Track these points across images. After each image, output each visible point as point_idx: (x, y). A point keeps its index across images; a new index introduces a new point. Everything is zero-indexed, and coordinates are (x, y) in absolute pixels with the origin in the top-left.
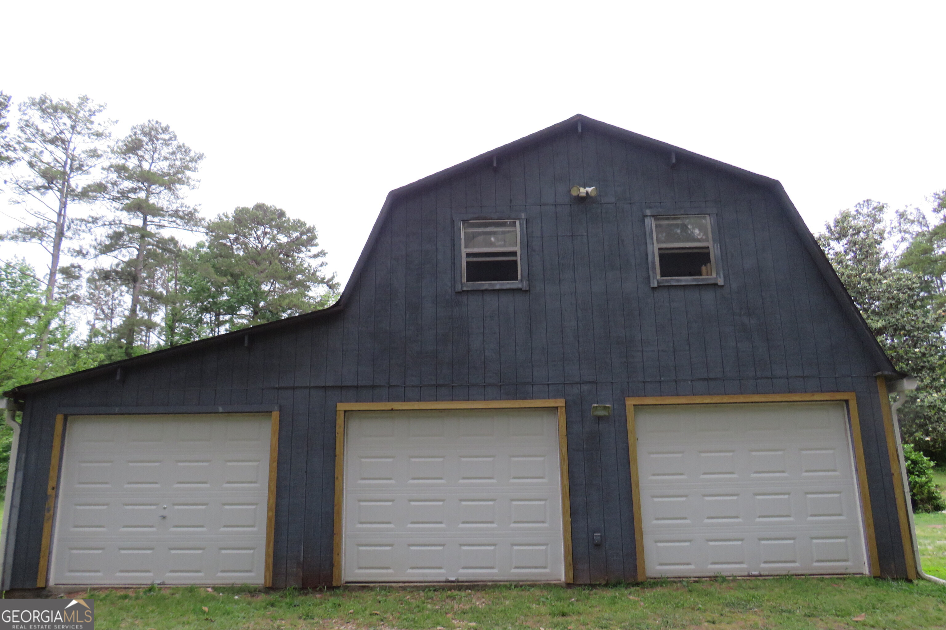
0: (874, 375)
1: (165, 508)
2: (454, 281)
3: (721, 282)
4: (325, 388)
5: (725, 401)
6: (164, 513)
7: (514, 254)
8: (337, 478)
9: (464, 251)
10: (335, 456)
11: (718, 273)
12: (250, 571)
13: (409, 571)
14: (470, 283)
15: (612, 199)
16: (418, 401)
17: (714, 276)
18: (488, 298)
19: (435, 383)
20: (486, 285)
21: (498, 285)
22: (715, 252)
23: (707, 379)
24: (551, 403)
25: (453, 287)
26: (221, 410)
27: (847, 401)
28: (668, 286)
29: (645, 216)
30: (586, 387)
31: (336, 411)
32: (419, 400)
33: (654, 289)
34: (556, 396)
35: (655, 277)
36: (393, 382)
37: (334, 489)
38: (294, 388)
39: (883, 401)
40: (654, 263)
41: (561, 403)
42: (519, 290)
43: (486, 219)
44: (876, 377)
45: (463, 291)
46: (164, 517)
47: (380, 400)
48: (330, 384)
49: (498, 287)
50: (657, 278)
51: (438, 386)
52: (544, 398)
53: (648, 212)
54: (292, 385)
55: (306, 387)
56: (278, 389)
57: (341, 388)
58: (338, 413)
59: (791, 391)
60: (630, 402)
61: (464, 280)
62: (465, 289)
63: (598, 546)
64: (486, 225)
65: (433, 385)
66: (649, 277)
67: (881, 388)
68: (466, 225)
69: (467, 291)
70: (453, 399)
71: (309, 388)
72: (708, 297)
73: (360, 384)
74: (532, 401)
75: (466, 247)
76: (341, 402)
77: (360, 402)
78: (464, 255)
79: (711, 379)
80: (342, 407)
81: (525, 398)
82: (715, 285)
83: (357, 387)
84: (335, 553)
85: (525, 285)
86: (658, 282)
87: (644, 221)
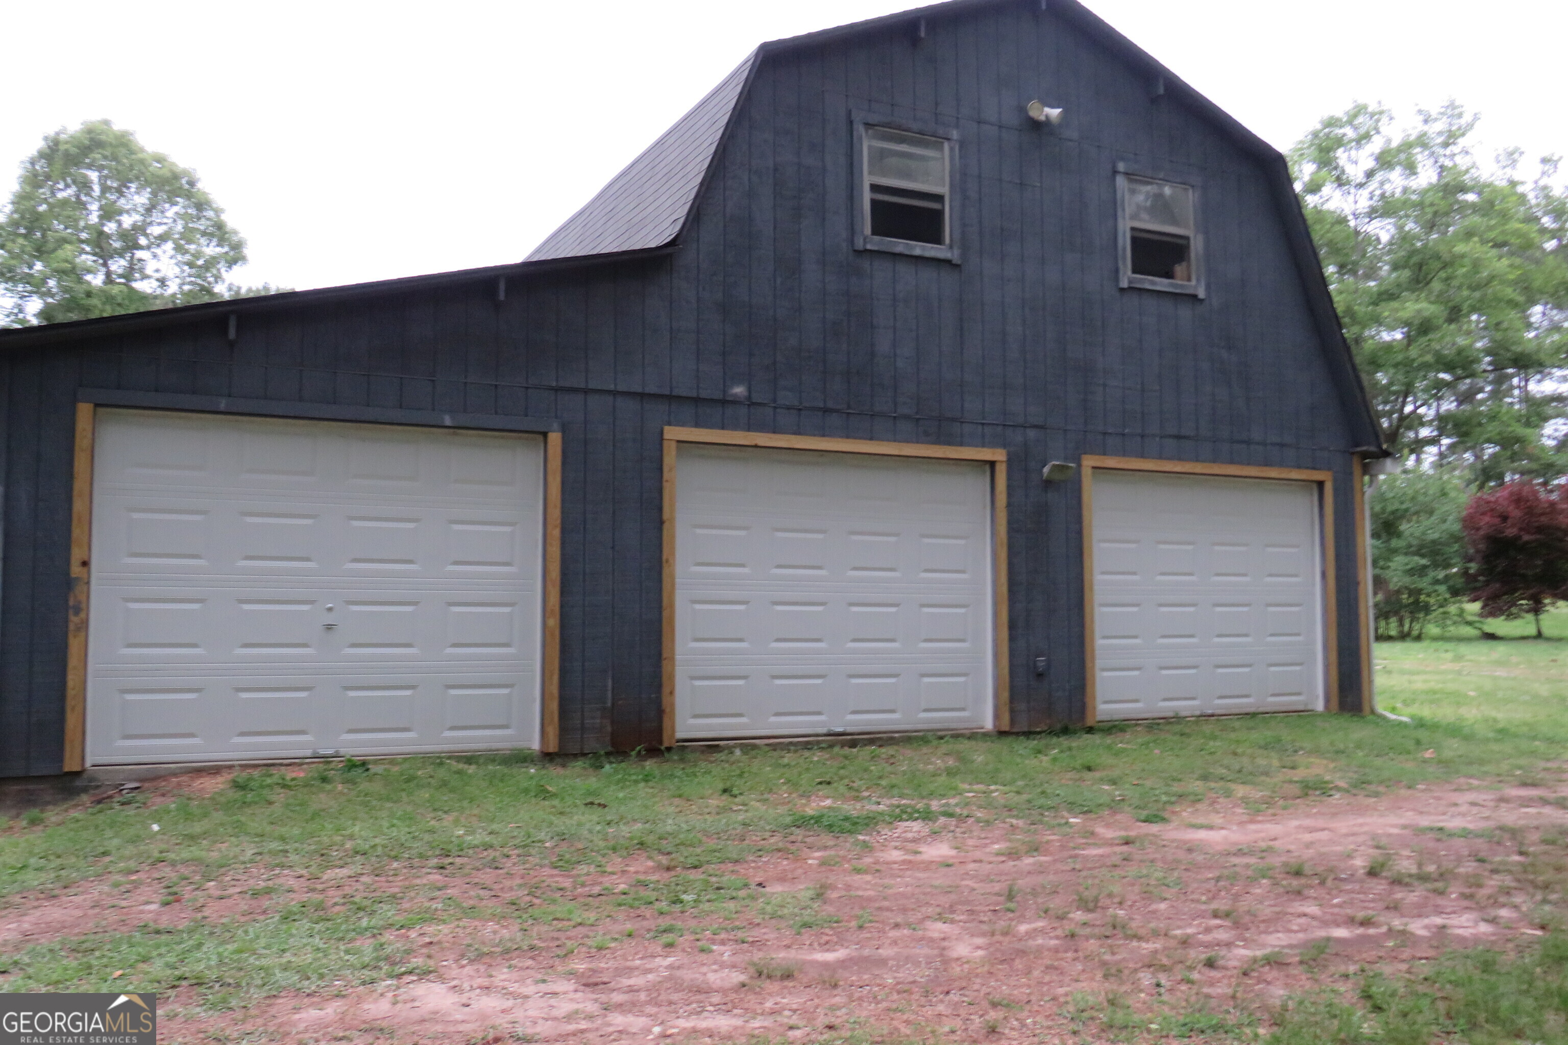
0: (1351, 450)
1: (330, 609)
2: (852, 229)
3: (1201, 294)
4: (642, 396)
5: (1198, 470)
6: (329, 619)
7: (939, 198)
8: (667, 561)
9: (867, 180)
10: (662, 522)
11: (1198, 280)
12: (506, 727)
13: (773, 719)
14: (876, 238)
15: (1075, 135)
16: (795, 433)
17: (1193, 282)
18: (903, 269)
19: (821, 405)
20: (900, 245)
21: (919, 248)
22: (1197, 246)
23: (1178, 437)
24: (986, 454)
25: (852, 242)
26: (448, 421)
27: (1321, 484)
28: (1140, 290)
29: (1115, 172)
30: (1032, 434)
31: (662, 439)
32: (797, 433)
33: (1122, 290)
34: (993, 445)
35: (1125, 273)
36: (756, 398)
37: (660, 580)
38: (586, 391)
39: (1357, 486)
40: (1124, 249)
41: (999, 455)
42: (948, 262)
43: (899, 128)
44: (1353, 453)
45: (866, 251)
46: (329, 627)
47: (735, 427)
48: (652, 389)
49: (917, 252)
50: (1127, 277)
51: (826, 411)
52: (977, 446)
53: (1121, 166)
54: (582, 386)
55: (609, 392)
56: (557, 390)
57: (671, 398)
58: (665, 443)
59: (1267, 463)
60: (1089, 462)
61: (868, 230)
62: (869, 247)
63: (1040, 675)
64: (901, 140)
65: (820, 409)
66: (1117, 271)
67: (1357, 469)
68: (870, 132)
69: (870, 251)
70: (848, 435)
71: (615, 393)
72: (1185, 312)
73: (704, 394)
74: (959, 448)
75: (870, 173)
76: (669, 424)
77: (702, 427)
78: (866, 188)
79: (1185, 437)
80: (672, 433)
81: (949, 443)
82: (1194, 297)
83: (697, 401)
84: (666, 690)
85: (953, 255)
86: (1130, 282)
87: (1114, 180)
